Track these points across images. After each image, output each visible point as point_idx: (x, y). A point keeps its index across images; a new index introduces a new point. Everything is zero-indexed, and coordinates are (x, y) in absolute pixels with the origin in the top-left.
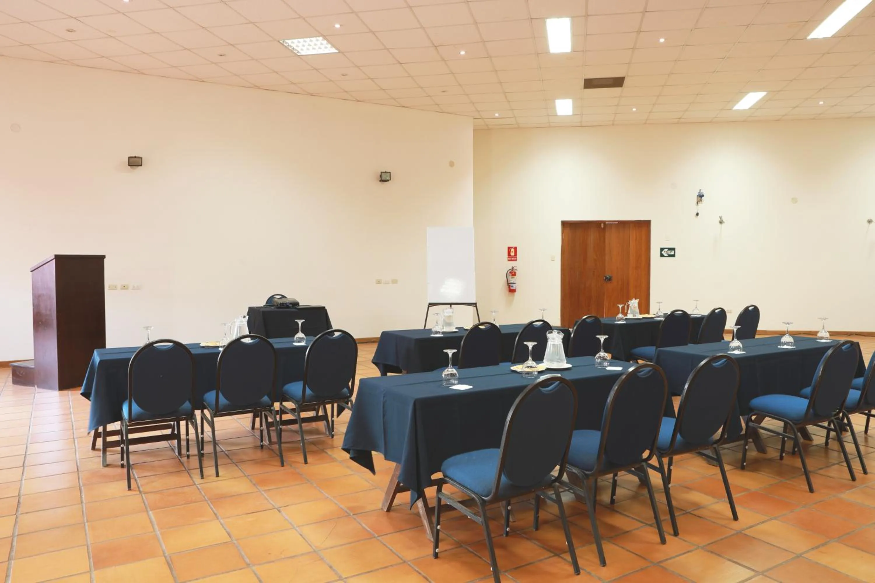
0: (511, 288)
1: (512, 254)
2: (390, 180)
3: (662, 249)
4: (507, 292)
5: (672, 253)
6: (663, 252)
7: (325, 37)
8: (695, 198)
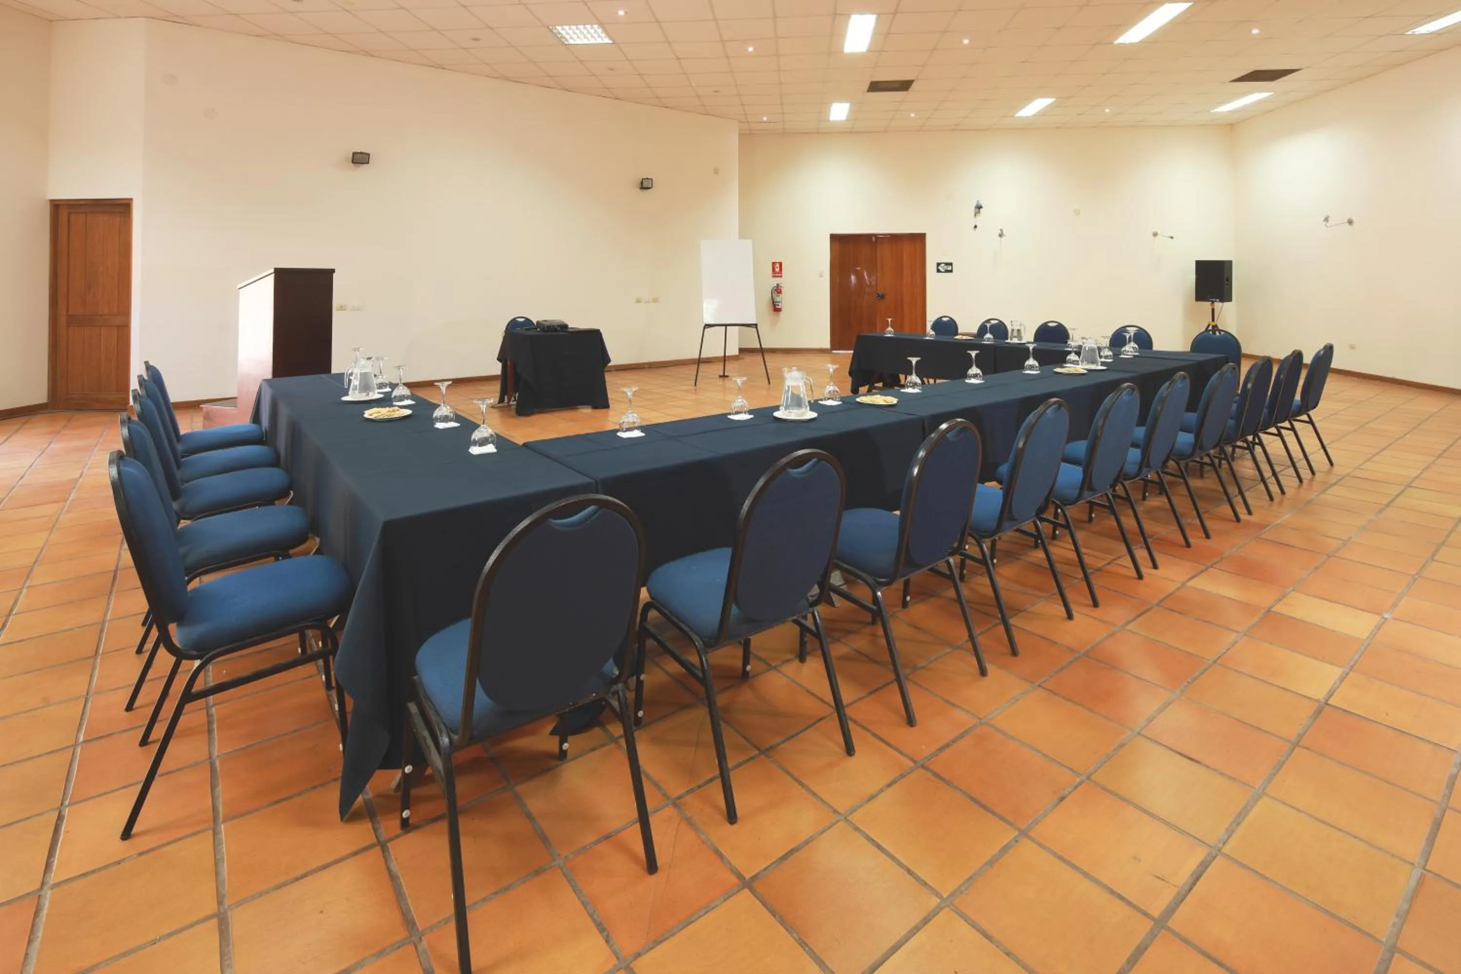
0: (777, 307)
1: (777, 270)
2: (652, 187)
3: (939, 264)
4: (772, 312)
5: (949, 268)
6: (940, 268)
7: (601, 25)
8: (972, 210)
